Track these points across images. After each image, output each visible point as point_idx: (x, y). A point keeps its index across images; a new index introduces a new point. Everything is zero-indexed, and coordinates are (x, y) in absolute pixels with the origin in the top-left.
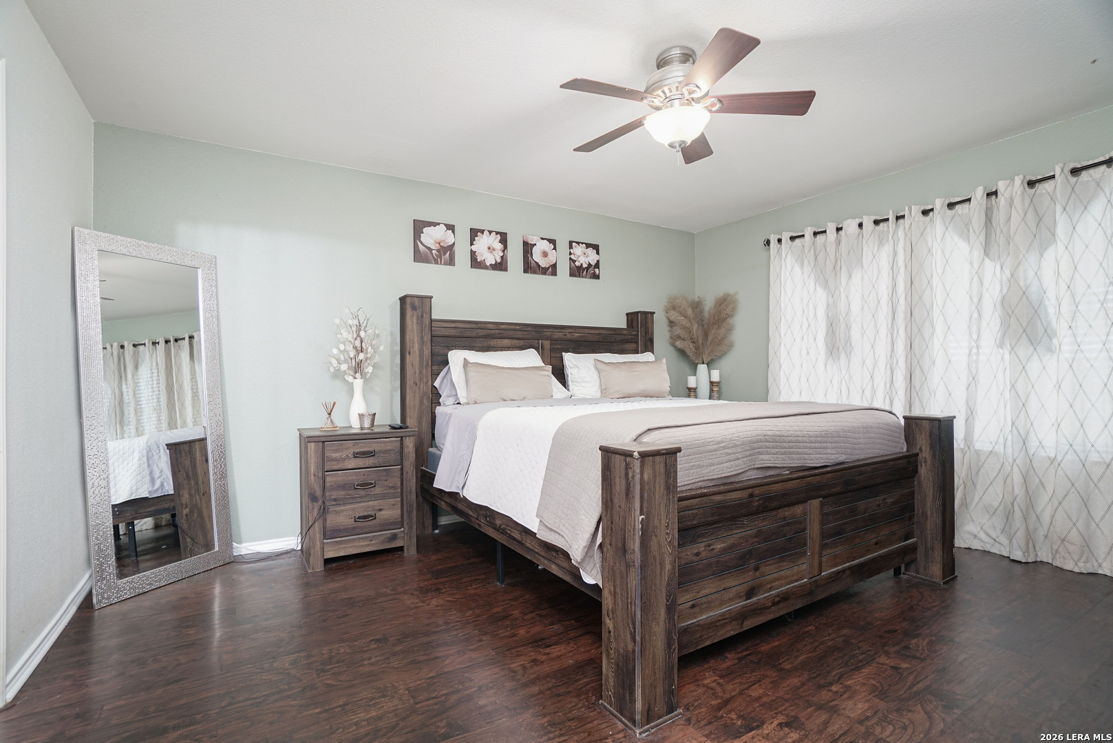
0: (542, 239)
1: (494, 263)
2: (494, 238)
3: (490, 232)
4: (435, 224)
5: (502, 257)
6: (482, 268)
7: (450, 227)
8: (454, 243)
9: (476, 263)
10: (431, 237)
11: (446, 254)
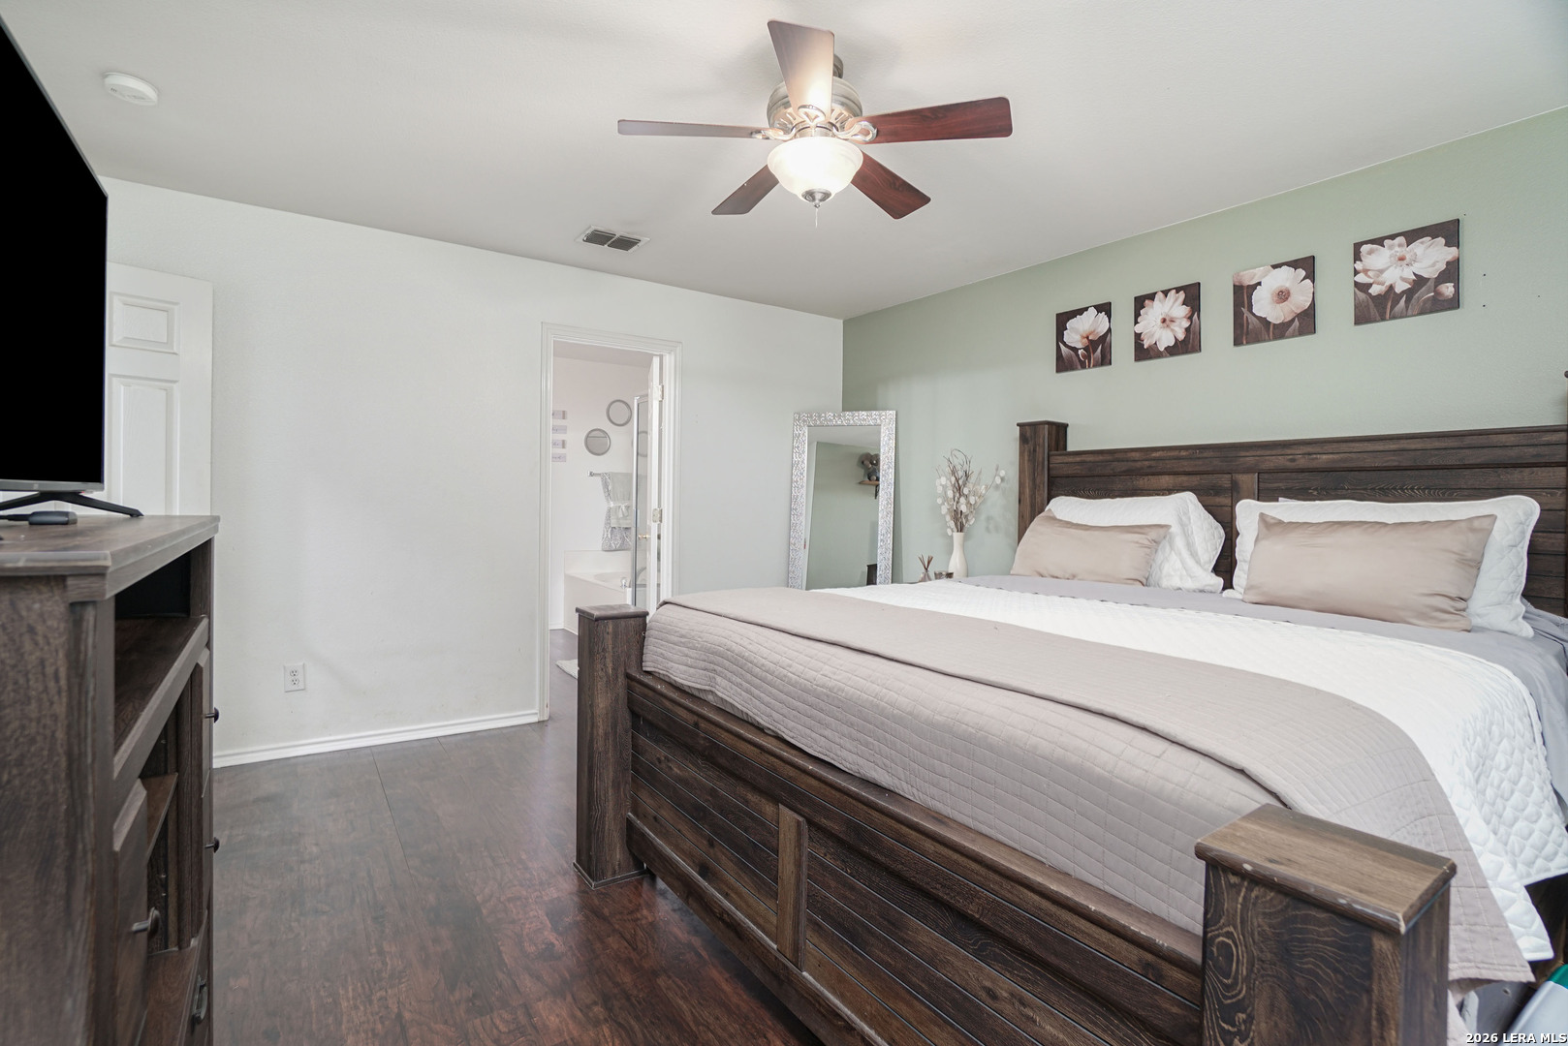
0: (1275, 267)
1: (1172, 343)
2: (1172, 300)
3: (1166, 293)
4: (1080, 312)
5: (1188, 330)
6: (1151, 358)
7: (1105, 308)
8: (1110, 330)
9: (1144, 352)
10: (1077, 332)
11: (1098, 351)
